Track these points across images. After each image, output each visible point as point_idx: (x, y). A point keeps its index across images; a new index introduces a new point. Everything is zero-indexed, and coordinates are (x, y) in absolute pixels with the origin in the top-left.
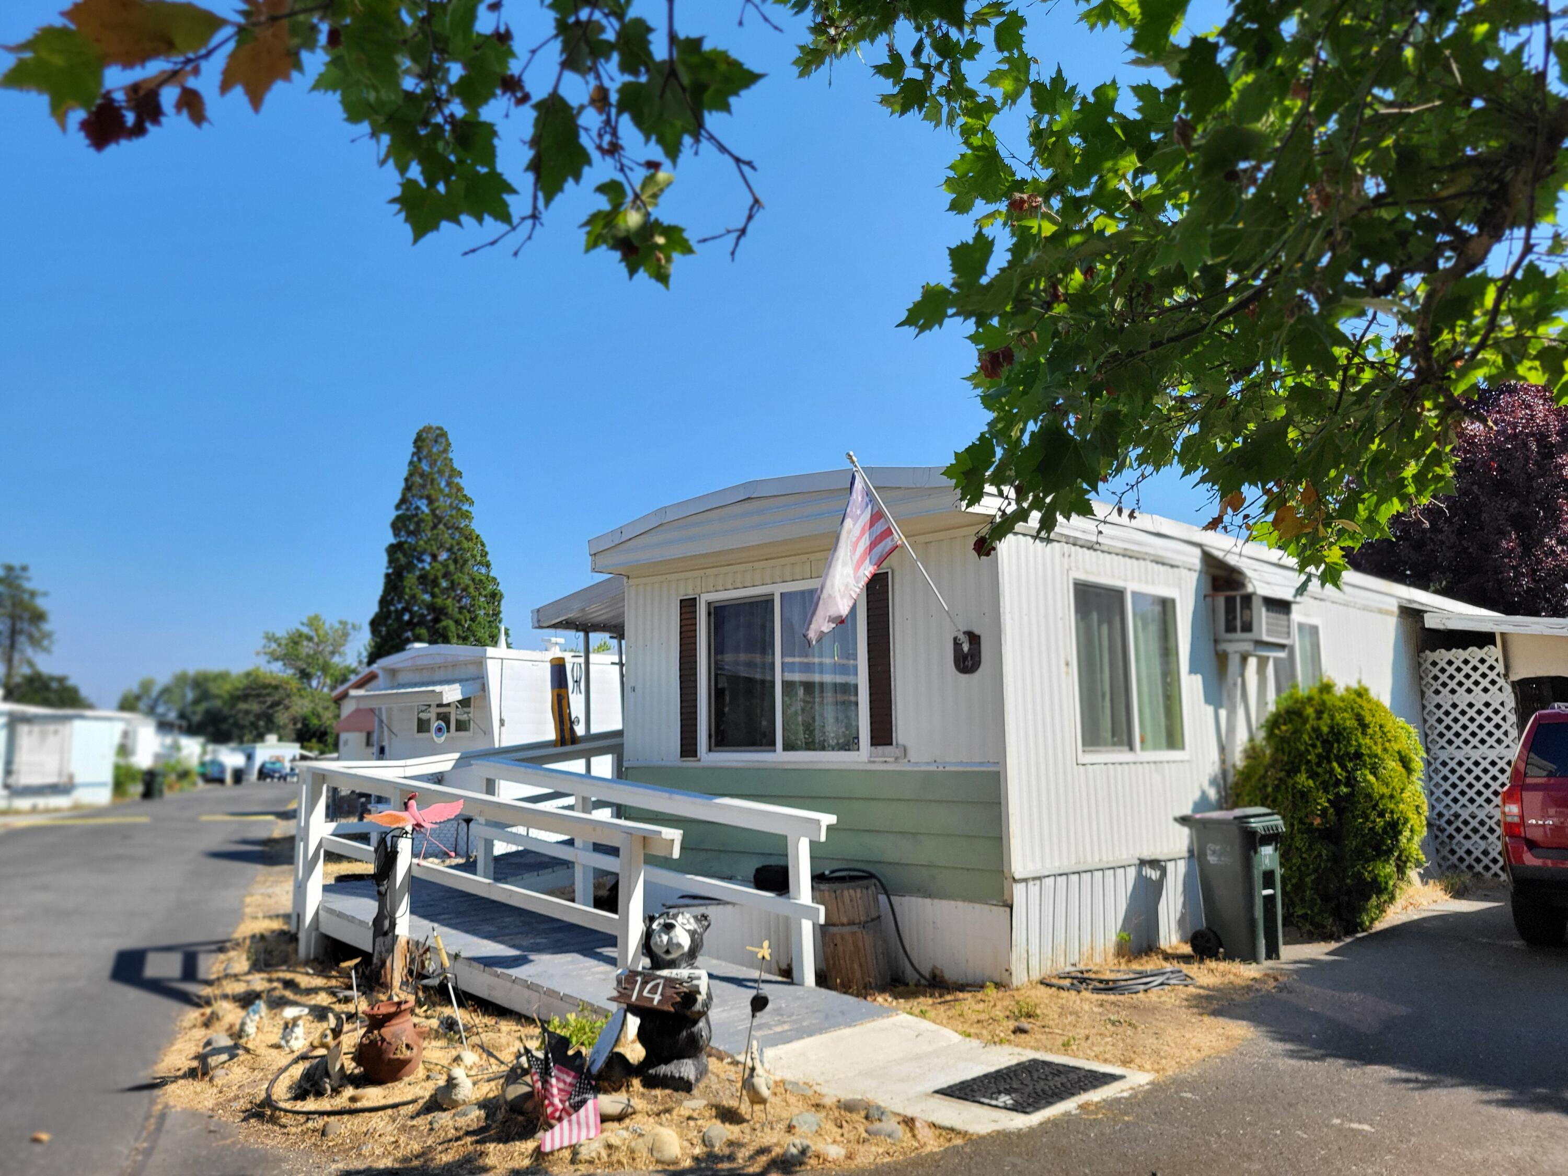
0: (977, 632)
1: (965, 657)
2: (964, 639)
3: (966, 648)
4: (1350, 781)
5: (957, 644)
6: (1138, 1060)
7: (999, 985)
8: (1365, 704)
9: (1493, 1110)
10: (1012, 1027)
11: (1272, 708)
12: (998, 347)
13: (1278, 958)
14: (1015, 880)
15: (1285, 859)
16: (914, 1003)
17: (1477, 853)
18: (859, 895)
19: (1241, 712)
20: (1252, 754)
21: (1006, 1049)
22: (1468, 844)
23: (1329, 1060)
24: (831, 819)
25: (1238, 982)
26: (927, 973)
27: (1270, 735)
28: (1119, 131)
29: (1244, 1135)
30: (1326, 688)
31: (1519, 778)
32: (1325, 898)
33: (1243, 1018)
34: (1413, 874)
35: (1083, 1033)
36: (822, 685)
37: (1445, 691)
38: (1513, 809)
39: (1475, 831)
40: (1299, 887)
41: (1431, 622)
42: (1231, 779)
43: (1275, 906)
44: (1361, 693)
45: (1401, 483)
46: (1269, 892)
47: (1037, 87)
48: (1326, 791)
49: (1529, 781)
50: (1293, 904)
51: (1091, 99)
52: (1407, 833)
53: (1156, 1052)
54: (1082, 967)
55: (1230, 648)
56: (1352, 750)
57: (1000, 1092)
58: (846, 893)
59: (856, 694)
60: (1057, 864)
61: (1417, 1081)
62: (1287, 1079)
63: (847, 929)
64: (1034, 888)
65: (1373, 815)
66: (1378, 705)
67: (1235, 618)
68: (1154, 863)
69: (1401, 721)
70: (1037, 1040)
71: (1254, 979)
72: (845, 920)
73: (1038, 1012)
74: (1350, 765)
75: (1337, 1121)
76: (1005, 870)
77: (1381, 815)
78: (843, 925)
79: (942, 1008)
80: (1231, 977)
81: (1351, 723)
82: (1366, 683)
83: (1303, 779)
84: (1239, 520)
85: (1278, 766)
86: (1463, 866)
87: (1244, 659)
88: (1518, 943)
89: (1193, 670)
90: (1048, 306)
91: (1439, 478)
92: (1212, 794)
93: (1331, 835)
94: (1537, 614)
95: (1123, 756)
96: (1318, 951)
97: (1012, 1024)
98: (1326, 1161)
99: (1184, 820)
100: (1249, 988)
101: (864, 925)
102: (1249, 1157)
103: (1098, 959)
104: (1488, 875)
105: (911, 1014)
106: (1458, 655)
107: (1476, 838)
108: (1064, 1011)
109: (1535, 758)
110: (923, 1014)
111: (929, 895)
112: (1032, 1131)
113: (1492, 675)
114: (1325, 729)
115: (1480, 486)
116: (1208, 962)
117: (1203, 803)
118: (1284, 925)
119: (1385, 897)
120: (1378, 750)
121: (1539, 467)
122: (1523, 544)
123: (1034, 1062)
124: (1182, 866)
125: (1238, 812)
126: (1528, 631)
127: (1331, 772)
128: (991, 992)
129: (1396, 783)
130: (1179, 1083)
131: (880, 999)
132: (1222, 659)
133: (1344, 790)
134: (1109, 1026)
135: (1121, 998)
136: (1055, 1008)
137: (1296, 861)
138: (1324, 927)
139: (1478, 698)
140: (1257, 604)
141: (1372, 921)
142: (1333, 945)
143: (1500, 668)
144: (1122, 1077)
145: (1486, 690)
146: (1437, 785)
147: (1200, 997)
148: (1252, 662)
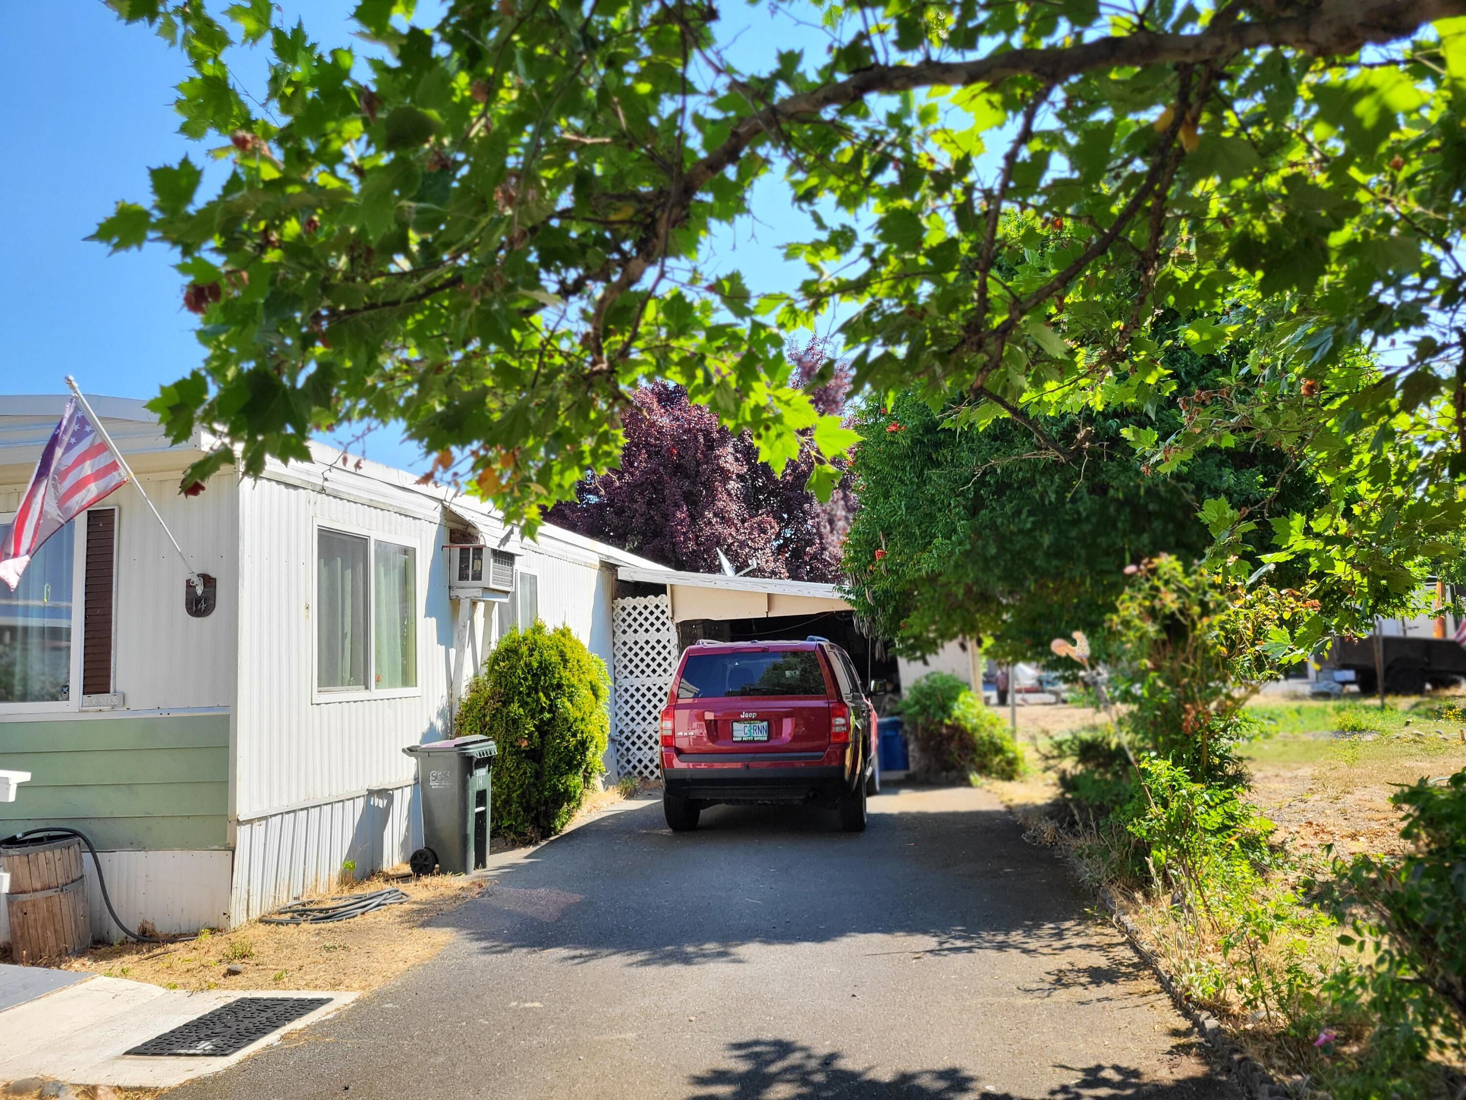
0: (212, 575)
1: (198, 601)
2: (196, 580)
3: (199, 590)
4: (552, 708)
5: (190, 586)
6: (347, 982)
7: (213, 931)
8: (567, 642)
9: (633, 970)
10: (224, 971)
11: (494, 647)
12: (205, 281)
13: (484, 866)
14: (239, 823)
15: (496, 779)
16: (117, 964)
17: (646, 761)
18: (57, 856)
19: (468, 651)
20: (475, 688)
21: (215, 993)
22: (639, 754)
23: (515, 950)
24: (25, 776)
25: (450, 893)
26: (135, 930)
27: (492, 670)
28: (354, 97)
29: (434, 1033)
30: (538, 629)
31: (674, 697)
32: (527, 809)
33: (447, 925)
34: (597, 781)
35: (297, 964)
36: (26, 629)
37: (630, 631)
38: (668, 724)
39: (645, 743)
40: (507, 802)
41: (623, 575)
42: (456, 711)
43: (485, 821)
44: (564, 633)
45: (580, 455)
46: (482, 809)
47: (278, 34)
48: (533, 718)
49: (680, 701)
50: (501, 817)
51: (328, 59)
52: (592, 749)
53: (365, 971)
54: (304, 899)
55: (461, 593)
56: (555, 682)
57: (200, 1040)
58: (41, 856)
59: (69, 640)
60: (285, 802)
61: (581, 956)
62: (478, 974)
63: (39, 895)
64: (259, 829)
65: (568, 736)
66: (577, 643)
67: (467, 567)
68: (383, 793)
69: (595, 656)
70: (250, 979)
71: (462, 888)
72: (38, 885)
73: (253, 950)
74: (553, 694)
75: (514, 1004)
76: (230, 813)
77: (574, 735)
78: (35, 891)
79: (150, 962)
80: (443, 889)
81: (556, 659)
82: (569, 625)
83: (515, 708)
84: (448, 476)
85: (496, 698)
86: (636, 773)
87: (474, 604)
88: (667, 831)
89: (428, 614)
90: (262, 249)
91: (608, 454)
92: (439, 725)
93: (535, 755)
94: (697, 570)
95: (360, 694)
96: (518, 856)
97: (224, 967)
98: (501, 1041)
99: (411, 751)
100: (457, 897)
101: (62, 888)
102: (435, 1052)
103: (321, 890)
104: (652, 778)
105: (110, 975)
106: (640, 601)
107: (645, 749)
108: (280, 946)
109: (685, 683)
110: (124, 973)
111: (141, 847)
112: (229, 1070)
113: (663, 618)
114: (535, 665)
115: (665, 467)
116: (423, 878)
117: (430, 734)
118: (492, 837)
119: (573, 804)
120: (574, 680)
121: (705, 456)
122: (691, 515)
123: (242, 1001)
124: (408, 792)
125: (459, 740)
126: (689, 583)
127: (538, 700)
128: (206, 938)
129: (587, 709)
130: (382, 996)
131: (76, 965)
132: (455, 603)
133: (547, 715)
134: (324, 953)
135: (337, 924)
136: (271, 944)
137: (506, 779)
138: (525, 834)
139: (653, 636)
140: (486, 555)
141: (563, 824)
142: (531, 849)
143: (669, 613)
144: (329, 1000)
145: (658, 630)
146: (620, 708)
147: (413, 911)
148: (481, 606)
